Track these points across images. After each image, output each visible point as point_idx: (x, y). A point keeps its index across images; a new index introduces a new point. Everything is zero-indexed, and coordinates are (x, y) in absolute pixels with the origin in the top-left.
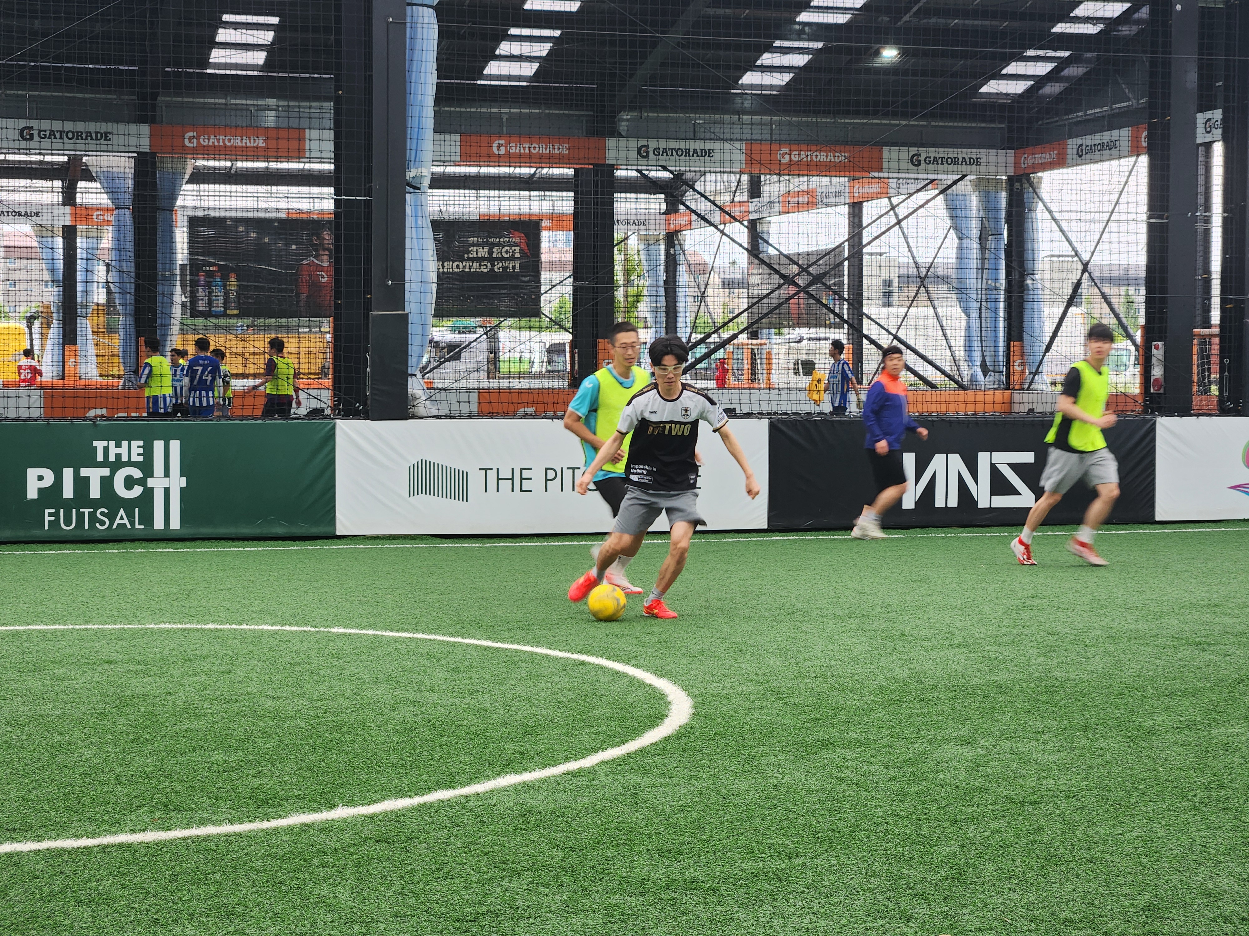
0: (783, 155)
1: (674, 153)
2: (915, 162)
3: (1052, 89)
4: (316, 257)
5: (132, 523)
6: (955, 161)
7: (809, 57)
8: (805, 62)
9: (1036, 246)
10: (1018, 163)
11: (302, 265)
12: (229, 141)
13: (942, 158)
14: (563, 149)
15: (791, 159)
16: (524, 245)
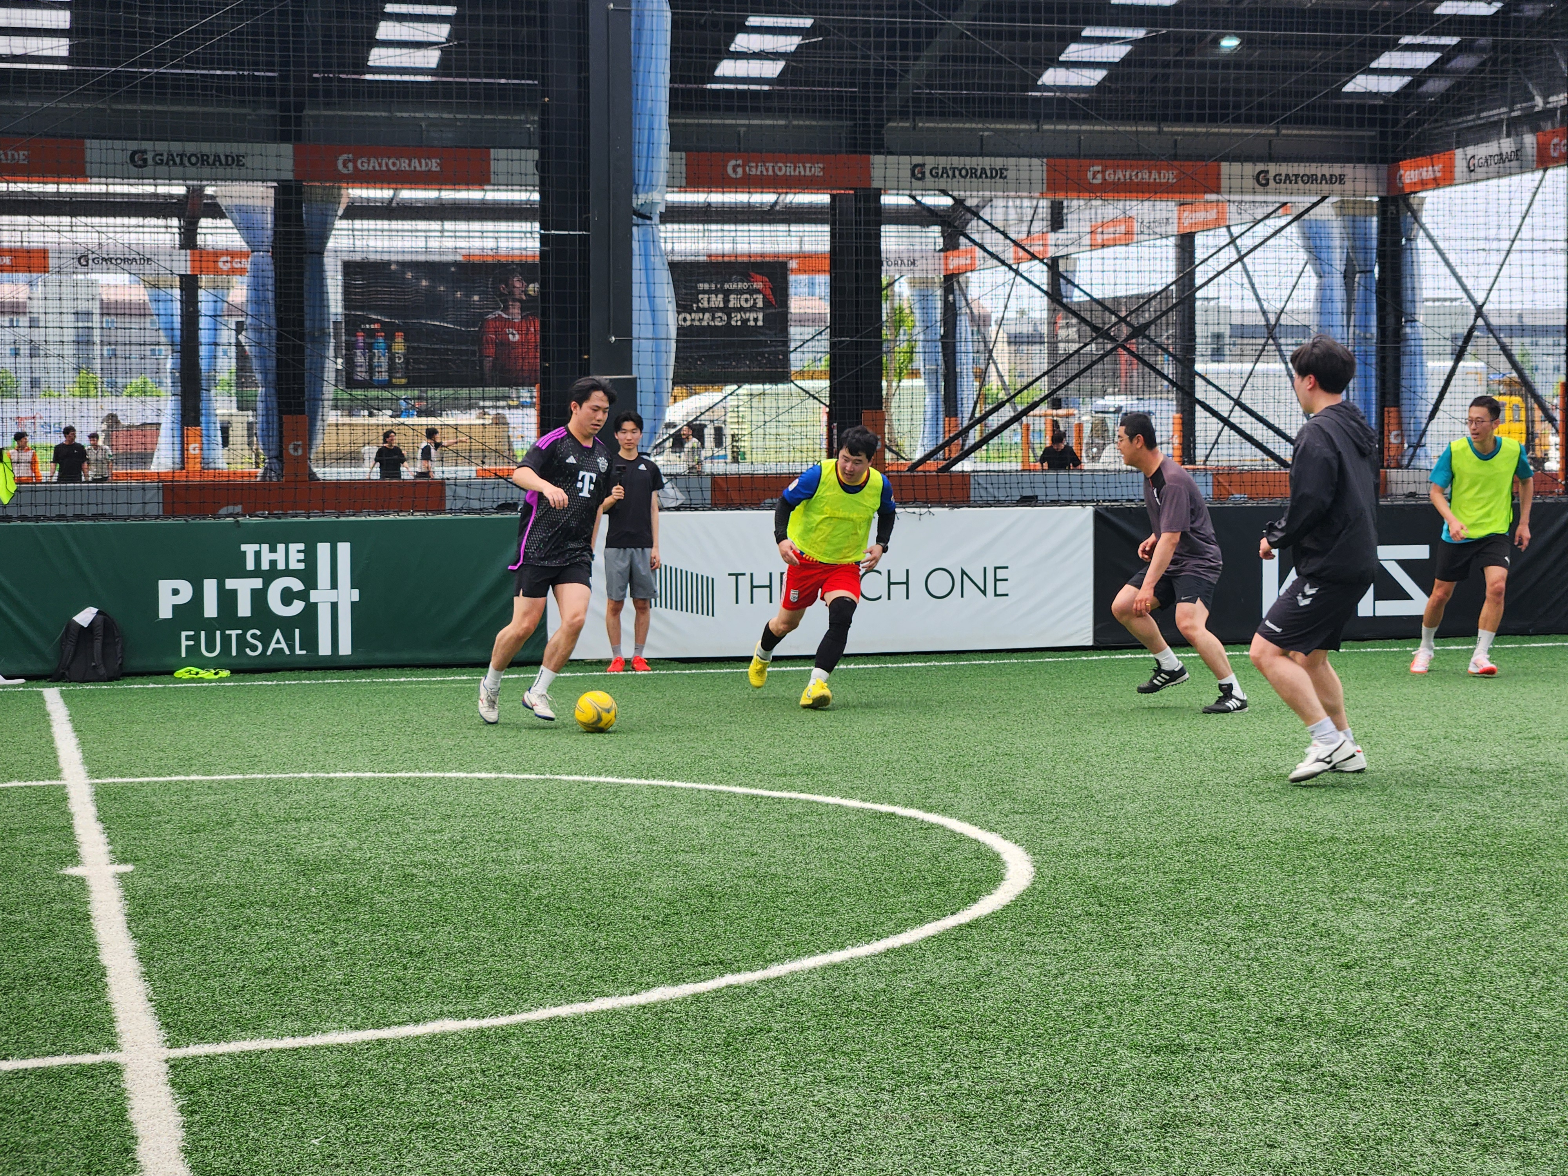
0: (1095, 174)
1: (957, 172)
2: (1262, 181)
3: (1435, 86)
4: (506, 309)
5: (291, 647)
6: (1312, 179)
7: (1128, 48)
8: (1123, 55)
9: (1417, 285)
10: (1392, 179)
11: (487, 320)
12: (394, 164)
13: (1297, 176)
14: (817, 170)
15: (1104, 179)
16: (769, 292)
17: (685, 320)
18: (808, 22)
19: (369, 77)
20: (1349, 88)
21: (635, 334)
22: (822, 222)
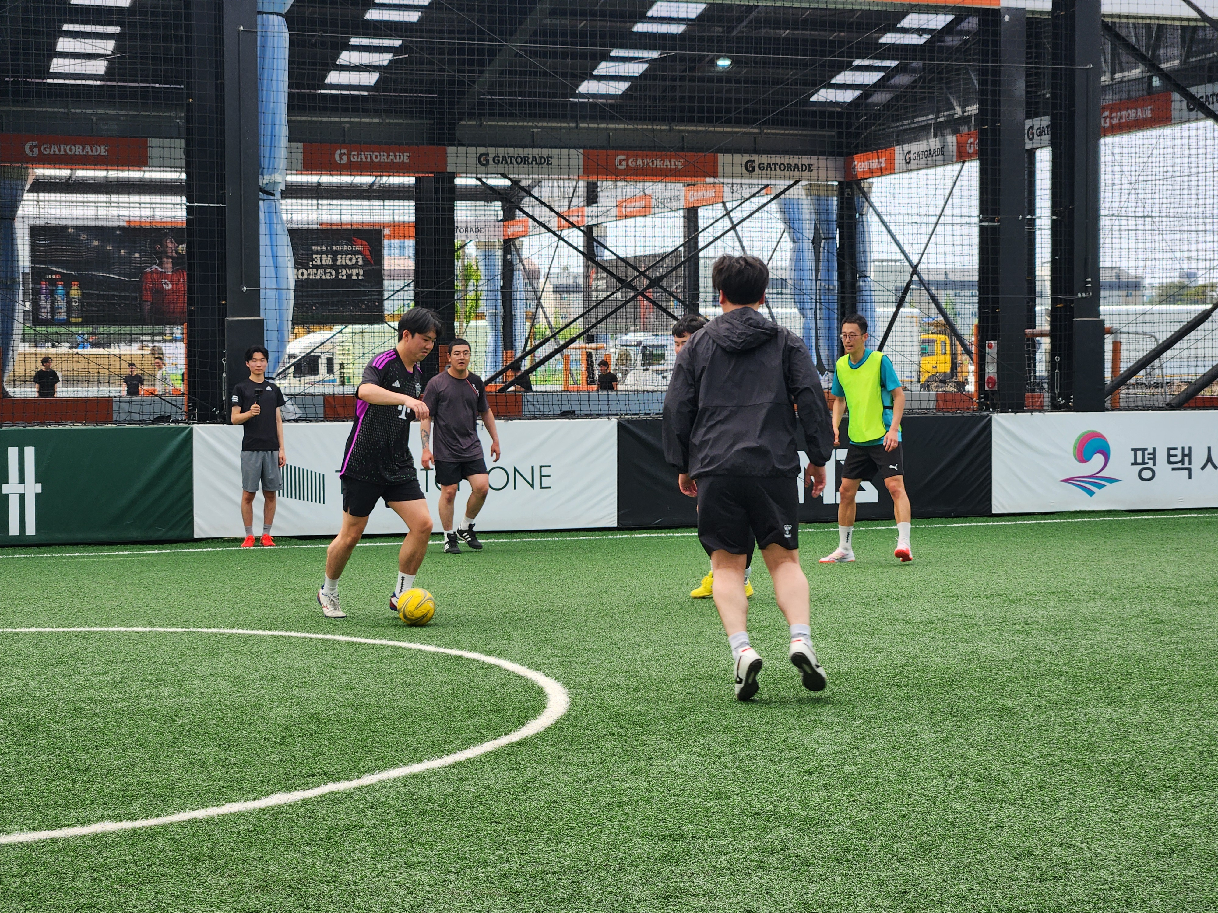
0: (620, 162)
1: (514, 160)
2: (749, 168)
3: (880, 97)
4: (161, 265)
6: (787, 167)
7: (646, 66)
8: (641, 71)
9: (868, 249)
10: (849, 168)
11: (146, 273)
12: (71, 150)
13: (775, 164)
14: (405, 158)
15: (627, 165)
16: (367, 253)
17: (303, 274)
18: (397, 43)
19: (50, 81)
20: (814, 99)
21: (262, 285)
22: (408, 198)
